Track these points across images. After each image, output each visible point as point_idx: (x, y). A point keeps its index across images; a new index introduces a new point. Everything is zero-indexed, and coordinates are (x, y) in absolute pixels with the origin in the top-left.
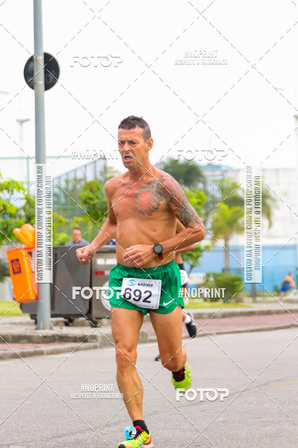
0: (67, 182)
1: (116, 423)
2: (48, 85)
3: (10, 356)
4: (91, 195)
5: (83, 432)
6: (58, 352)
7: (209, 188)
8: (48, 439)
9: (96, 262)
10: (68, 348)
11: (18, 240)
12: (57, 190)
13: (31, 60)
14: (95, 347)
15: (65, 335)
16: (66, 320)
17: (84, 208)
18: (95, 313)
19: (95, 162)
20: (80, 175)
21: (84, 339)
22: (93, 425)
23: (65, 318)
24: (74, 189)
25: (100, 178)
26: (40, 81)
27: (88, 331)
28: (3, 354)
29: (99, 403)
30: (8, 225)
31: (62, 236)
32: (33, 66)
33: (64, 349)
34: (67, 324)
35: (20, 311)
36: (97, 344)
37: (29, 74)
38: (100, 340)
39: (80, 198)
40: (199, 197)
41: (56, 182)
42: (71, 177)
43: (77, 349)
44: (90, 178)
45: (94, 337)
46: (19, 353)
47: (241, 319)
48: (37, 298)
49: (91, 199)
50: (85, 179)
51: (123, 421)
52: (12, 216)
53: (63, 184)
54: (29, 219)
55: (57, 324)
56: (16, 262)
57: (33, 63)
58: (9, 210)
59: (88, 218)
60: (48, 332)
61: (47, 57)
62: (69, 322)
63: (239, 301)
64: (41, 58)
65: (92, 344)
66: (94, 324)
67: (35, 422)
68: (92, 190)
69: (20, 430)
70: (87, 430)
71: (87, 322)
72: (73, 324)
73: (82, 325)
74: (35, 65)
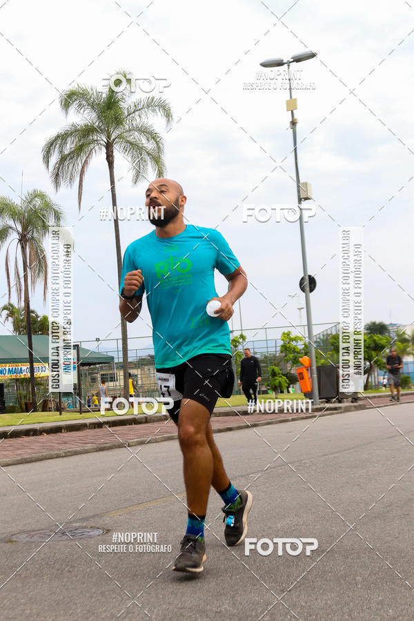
0: (323, 336)
2: (311, 290)
4: (335, 341)
6: (324, 415)
7: (392, 335)
8: (320, 457)
9: (337, 373)
11: (302, 364)
12: (318, 340)
13: (302, 279)
14: (341, 413)
15: (326, 408)
17: (332, 347)
18: (340, 396)
19: (336, 326)
20: (329, 332)
21: (335, 409)
24: (327, 339)
26: (308, 289)
27: (338, 405)
30: (296, 357)
31: (323, 361)
33: (326, 414)
34: (327, 402)
35: (304, 397)
36: (342, 411)
37: (302, 286)
38: (343, 409)
39: (330, 343)
40: (387, 339)
41: (318, 336)
42: (325, 333)
43: (333, 414)
45: (340, 408)
47: (411, 396)
48: (312, 390)
50: (331, 334)
52: (298, 353)
53: (322, 337)
54: (306, 354)
55: (322, 402)
56: (301, 374)
58: (297, 350)
59: (334, 352)
60: (319, 406)
61: (310, 276)
62: (328, 401)
63: (409, 388)
64: (307, 278)
65: (339, 411)
66: (340, 402)
68: (335, 339)
71: (337, 401)
72: (330, 402)
73: (335, 402)
74: (304, 281)
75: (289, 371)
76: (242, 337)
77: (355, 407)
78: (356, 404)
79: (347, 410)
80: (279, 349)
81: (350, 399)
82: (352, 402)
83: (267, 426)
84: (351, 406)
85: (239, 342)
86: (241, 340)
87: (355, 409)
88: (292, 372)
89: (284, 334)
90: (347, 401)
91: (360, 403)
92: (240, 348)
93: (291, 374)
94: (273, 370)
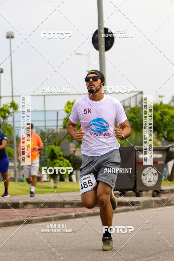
1: (154, 254)
2: (108, 48)
3: (87, 215)
4: (134, 116)
5: (134, 260)
6: (116, 212)
9: (138, 156)
10: (122, 210)
13: (96, 32)
14: (139, 209)
15: (120, 202)
16: (121, 193)
18: (138, 188)
19: (136, 95)
20: (126, 104)
21: (133, 204)
22: (140, 255)
23: (120, 191)
25: (139, 105)
26: (103, 46)
27: (134, 199)
28: (82, 213)
29: (143, 242)
32: (98, 36)
33: (120, 210)
34: (120, 195)
36: (140, 207)
37: (95, 41)
38: (142, 204)
43: (128, 210)
44: (133, 105)
45: (138, 203)
46: (92, 213)
49: (134, 118)
50: (130, 106)
51: (158, 253)
57: (98, 35)
61: (106, 30)
64: (103, 31)
65: (137, 207)
66: (138, 195)
67: (103, 254)
68: (134, 113)
69: (95, 259)
70: (136, 258)
71: (133, 193)
72: (124, 195)
73: (130, 195)
74: (99, 35)
75: (72, 153)
76: (14, 106)
77: (157, 202)
78: (158, 199)
79: (147, 205)
80: (61, 123)
81: (150, 192)
82: (153, 196)
83: (43, 224)
84: (152, 201)
85: (9, 113)
86: (11, 110)
87: (156, 205)
88: (77, 154)
89: (69, 103)
90: (147, 195)
91: (163, 197)
92: (9, 120)
93: (74, 156)
94: (52, 151)
